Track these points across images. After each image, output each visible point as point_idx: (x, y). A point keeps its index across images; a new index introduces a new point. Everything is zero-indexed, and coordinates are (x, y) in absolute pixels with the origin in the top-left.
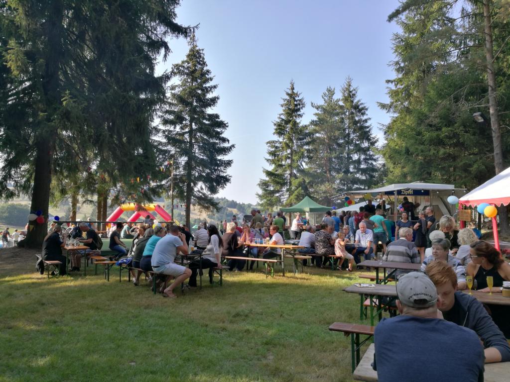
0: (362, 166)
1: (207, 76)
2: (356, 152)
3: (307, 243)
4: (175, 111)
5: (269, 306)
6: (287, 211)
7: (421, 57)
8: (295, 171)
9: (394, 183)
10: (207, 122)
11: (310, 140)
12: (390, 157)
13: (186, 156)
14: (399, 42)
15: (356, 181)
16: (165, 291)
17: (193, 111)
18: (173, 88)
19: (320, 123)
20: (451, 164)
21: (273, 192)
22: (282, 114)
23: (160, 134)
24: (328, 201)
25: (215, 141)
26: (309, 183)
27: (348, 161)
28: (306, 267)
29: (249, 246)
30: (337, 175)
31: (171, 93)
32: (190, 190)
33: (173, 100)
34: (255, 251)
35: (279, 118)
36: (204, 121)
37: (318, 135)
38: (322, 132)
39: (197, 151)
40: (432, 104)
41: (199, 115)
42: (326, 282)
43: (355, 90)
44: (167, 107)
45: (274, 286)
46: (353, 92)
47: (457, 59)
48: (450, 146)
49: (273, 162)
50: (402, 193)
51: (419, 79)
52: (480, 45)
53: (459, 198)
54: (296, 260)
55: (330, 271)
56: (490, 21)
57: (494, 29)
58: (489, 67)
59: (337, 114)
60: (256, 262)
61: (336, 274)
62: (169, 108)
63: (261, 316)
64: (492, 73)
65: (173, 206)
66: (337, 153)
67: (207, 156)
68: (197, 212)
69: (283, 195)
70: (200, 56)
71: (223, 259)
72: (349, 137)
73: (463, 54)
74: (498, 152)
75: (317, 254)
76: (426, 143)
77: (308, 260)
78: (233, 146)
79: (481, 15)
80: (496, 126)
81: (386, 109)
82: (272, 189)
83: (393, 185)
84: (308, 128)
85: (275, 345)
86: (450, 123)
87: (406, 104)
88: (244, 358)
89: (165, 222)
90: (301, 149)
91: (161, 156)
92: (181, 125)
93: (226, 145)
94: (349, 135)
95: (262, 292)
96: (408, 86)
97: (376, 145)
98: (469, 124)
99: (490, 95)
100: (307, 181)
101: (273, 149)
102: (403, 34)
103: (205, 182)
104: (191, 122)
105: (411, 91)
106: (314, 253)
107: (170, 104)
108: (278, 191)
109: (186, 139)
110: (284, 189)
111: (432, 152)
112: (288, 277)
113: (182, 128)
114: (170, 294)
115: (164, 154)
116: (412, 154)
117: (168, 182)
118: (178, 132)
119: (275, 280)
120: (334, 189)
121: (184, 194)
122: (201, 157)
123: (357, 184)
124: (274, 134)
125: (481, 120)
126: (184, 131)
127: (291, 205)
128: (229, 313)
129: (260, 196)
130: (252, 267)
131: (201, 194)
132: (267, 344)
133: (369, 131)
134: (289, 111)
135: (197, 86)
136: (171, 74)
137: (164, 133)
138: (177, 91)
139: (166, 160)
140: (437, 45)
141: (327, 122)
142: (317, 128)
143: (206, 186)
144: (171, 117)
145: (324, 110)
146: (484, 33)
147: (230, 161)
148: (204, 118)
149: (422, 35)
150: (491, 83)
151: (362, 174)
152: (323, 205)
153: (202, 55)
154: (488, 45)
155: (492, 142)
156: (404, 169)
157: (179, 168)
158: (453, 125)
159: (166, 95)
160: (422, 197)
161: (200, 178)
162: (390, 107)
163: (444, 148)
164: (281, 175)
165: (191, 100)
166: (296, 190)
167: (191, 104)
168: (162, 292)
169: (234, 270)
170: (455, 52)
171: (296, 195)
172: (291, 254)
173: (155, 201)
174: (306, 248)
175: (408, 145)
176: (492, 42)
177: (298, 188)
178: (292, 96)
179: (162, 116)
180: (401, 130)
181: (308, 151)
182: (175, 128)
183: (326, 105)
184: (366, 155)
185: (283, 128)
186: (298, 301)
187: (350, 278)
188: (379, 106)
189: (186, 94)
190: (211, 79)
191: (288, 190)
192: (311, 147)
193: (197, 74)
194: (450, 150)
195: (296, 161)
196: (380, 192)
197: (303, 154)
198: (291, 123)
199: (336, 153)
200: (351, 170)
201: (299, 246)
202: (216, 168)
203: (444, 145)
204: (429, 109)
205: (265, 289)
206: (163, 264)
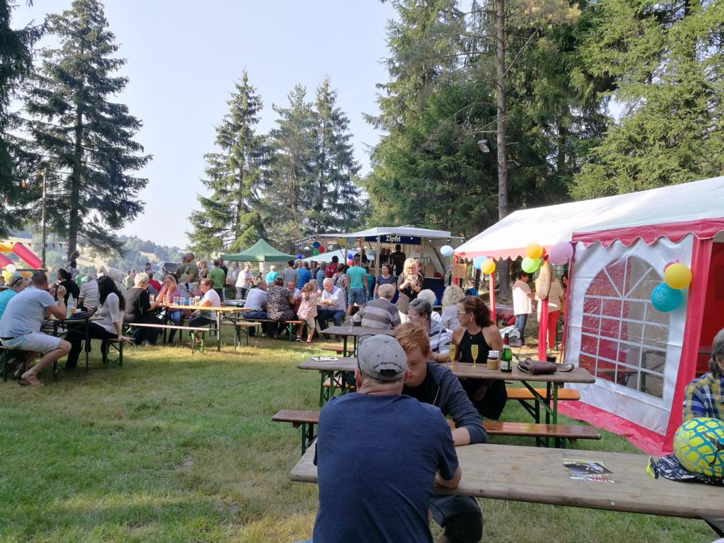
0: (339, 202)
1: (107, 41)
2: (332, 181)
3: (256, 305)
4: (51, 93)
5: (193, 393)
6: (231, 260)
7: (420, 58)
8: (245, 202)
9: (378, 226)
10: (108, 116)
11: (269, 158)
12: (375, 192)
13: (69, 166)
14: (395, 33)
15: (330, 221)
16: (23, 376)
17: (83, 96)
18: (47, 54)
19: (284, 135)
20: (449, 204)
21: (211, 231)
22: (228, 116)
23: (24, 127)
24: (291, 248)
25: (120, 146)
26: (266, 220)
27: (321, 193)
28: (252, 339)
29: (167, 309)
30: (306, 211)
31: (45, 61)
32: (76, 221)
33: (47, 74)
34: (177, 316)
35: (225, 121)
36: (103, 114)
37: (280, 151)
38: (286, 148)
39: (89, 160)
40: (432, 123)
41: (94, 103)
42: (279, 357)
43: (334, 92)
44: (37, 84)
45: (204, 364)
46: (332, 95)
47: (464, 67)
48: (450, 180)
49: (213, 185)
50: (387, 240)
51: (417, 87)
52: (491, 53)
53: (454, 248)
54: (238, 328)
55: (286, 343)
56: (503, 23)
57: (508, 35)
58: (499, 82)
59: (309, 125)
60: (178, 332)
61: (294, 347)
62: (40, 86)
63: (179, 407)
64: (502, 91)
65: (46, 245)
66: (307, 180)
67: (107, 169)
68: (86, 255)
69: (227, 236)
70: (97, 8)
71: (126, 327)
72: (323, 159)
73: (471, 61)
74: (503, 193)
75: (270, 319)
76: (420, 175)
77: (256, 328)
78: (150, 157)
79: (494, 13)
80: (503, 160)
81: (374, 124)
82: (210, 225)
83: (376, 228)
84: (267, 140)
85: (197, 447)
86: (451, 151)
87: (399, 119)
88: (148, 468)
89: (31, 270)
90: (255, 170)
91: (24, 164)
92: (60, 116)
93: (138, 154)
94: (323, 155)
95: (184, 374)
96: (402, 96)
97: (359, 172)
98: (473, 154)
99: (498, 118)
100: (263, 218)
101: (214, 166)
102: (401, 22)
103: (101, 209)
104: (80, 112)
105: (406, 103)
106: (266, 318)
107: (42, 79)
108: (219, 230)
109: (71, 139)
110: (229, 227)
111: (428, 187)
112: (225, 352)
113: (62, 121)
114: (32, 380)
115: (31, 161)
116: (403, 189)
117: (37, 206)
118: (56, 126)
119: (206, 356)
120: (301, 230)
121: (64, 227)
122: (96, 170)
123: (332, 225)
124: (215, 143)
125: (486, 150)
126: (67, 126)
127: (239, 251)
128: (129, 404)
129: (191, 236)
130: (171, 340)
131: (94, 229)
132: (184, 445)
133: (350, 153)
134: (239, 113)
135: (90, 56)
136: (43, 29)
137: (31, 126)
138: (55, 59)
139: (34, 170)
140: (441, 45)
141: (293, 134)
142: (279, 141)
143: (104, 216)
144: (44, 102)
145: (290, 116)
146: (495, 37)
147: (144, 180)
148: (102, 109)
149: (424, 27)
150: (500, 104)
151: (338, 212)
152: (284, 252)
153: (99, 6)
154: (500, 55)
155: (497, 180)
156: (392, 209)
157: (57, 184)
158: (455, 153)
159: (33, 63)
160: (412, 246)
161: (94, 203)
162: (379, 121)
163: (443, 184)
164: (225, 206)
165: (79, 78)
166: (246, 229)
167: (80, 83)
168: (19, 378)
169: (143, 342)
170: (463, 58)
171: (245, 237)
172: (231, 320)
173: (12, 236)
174: (255, 311)
175: (398, 176)
176: (504, 51)
177: (249, 227)
178: (245, 90)
179: (26, 98)
180: (391, 155)
181: (266, 173)
182: (50, 119)
183: (293, 109)
184: (346, 186)
185: (229, 136)
186: (237, 384)
187: (312, 352)
188: (364, 118)
189: (72, 66)
190: (116, 49)
191: (234, 229)
192: (269, 168)
193: (91, 37)
194: (448, 186)
195: (247, 187)
196: (358, 238)
197: (258, 177)
198: (242, 130)
199: (304, 180)
200: (325, 206)
201: (244, 308)
202: (121, 188)
203: (442, 179)
204: (427, 130)
205: (188, 370)
206: (22, 335)
